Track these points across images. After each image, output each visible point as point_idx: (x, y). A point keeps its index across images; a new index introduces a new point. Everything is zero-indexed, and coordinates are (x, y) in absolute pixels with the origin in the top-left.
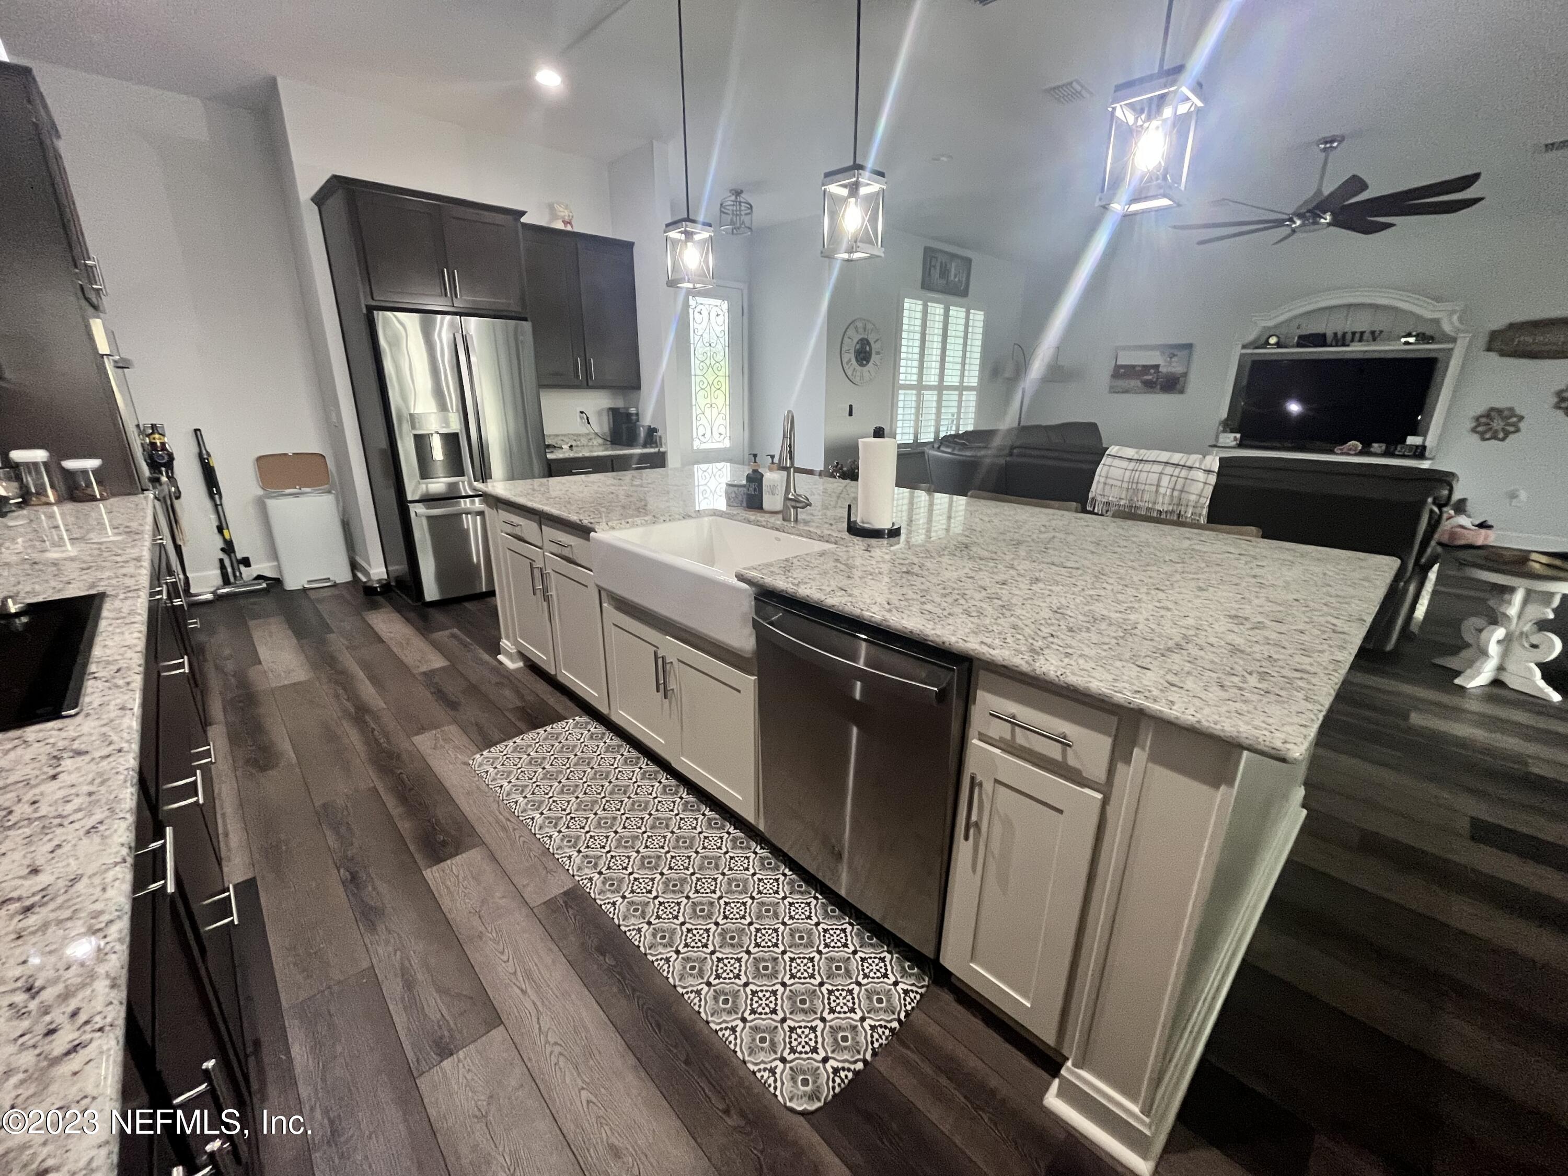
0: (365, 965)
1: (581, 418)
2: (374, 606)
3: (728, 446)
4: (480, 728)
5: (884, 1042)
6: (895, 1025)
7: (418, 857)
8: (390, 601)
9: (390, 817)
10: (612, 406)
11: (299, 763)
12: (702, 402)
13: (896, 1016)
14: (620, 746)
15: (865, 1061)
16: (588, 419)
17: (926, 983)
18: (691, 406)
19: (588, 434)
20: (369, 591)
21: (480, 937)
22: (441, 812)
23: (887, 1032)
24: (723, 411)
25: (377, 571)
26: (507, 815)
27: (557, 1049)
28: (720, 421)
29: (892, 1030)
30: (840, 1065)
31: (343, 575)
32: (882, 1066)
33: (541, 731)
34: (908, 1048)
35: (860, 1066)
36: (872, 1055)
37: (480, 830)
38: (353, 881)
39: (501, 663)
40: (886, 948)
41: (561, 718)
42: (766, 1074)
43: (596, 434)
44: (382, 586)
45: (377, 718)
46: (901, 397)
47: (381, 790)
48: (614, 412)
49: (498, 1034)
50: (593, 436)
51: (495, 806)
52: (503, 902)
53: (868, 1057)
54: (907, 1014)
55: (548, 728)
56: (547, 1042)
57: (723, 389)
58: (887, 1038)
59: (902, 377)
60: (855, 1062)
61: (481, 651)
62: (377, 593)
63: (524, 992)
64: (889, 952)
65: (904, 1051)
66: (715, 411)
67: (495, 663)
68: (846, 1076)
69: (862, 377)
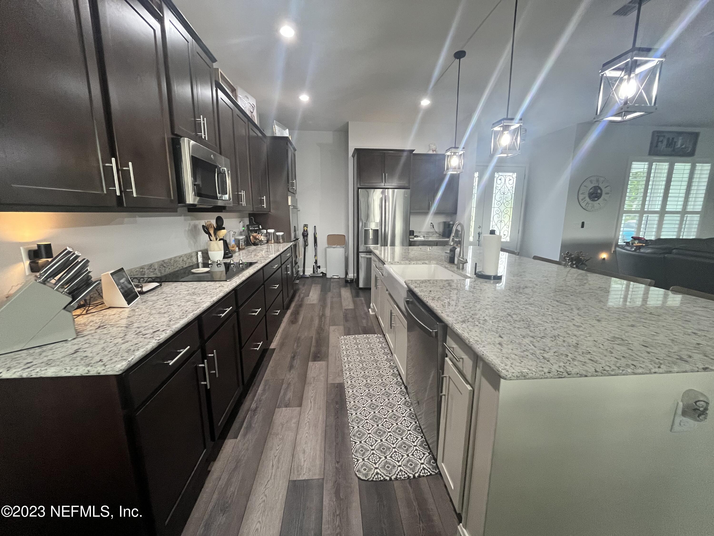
0: (283, 378)
1: (431, 225)
2: (345, 286)
3: (508, 240)
4: (349, 329)
5: (403, 478)
6: (411, 476)
7: (310, 358)
8: (351, 286)
9: (311, 344)
10: (445, 221)
11: (301, 324)
12: (496, 219)
13: (414, 473)
14: (386, 348)
15: (391, 479)
16: (433, 226)
17: (436, 472)
18: (490, 221)
19: (432, 232)
20: (347, 281)
21: (311, 383)
22: (324, 349)
23: (406, 476)
24: (508, 224)
25: (351, 275)
26: (339, 356)
27: (308, 420)
28: (505, 228)
29: (409, 477)
30: (380, 473)
31: (343, 276)
32: (396, 484)
33: (365, 335)
34: (411, 487)
35: (388, 478)
36: (394, 479)
37: (330, 358)
38: (293, 358)
39: (369, 311)
40: (429, 451)
41: (375, 333)
42: (356, 460)
43: (436, 232)
44: (350, 280)
45: (325, 318)
46: (624, 218)
47: (314, 338)
48: (445, 223)
49: (298, 409)
50: (435, 233)
51: (337, 352)
52: (322, 378)
53: (393, 478)
54: (419, 476)
55: (368, 335)
56: (307, 417)
57: (509, 213)
58: (405, 477)
59: (626, 206)
60: (387, 476)
61: (365, 306)
62: (349, 283)
63: (311, 402)
64: (429, 453)
65: (408, 485)
66: (503, 224)
67: (367, 311)
68: (380, 478)
69: (593, 206)
